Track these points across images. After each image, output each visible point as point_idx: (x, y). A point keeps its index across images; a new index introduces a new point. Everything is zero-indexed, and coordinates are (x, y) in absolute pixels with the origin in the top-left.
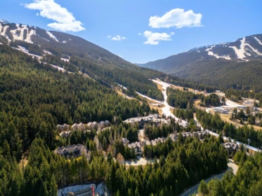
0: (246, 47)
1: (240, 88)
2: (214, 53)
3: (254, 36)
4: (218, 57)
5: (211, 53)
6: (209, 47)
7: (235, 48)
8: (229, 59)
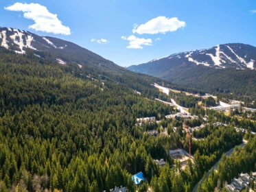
0: (221, 55)
1: (222, 91)
2: (194, 59)
3: (227, 44)
4: (198, 63)
5: (191, 60)
6: (188, 53)
7: (211, 55)
8: (208, 65)
